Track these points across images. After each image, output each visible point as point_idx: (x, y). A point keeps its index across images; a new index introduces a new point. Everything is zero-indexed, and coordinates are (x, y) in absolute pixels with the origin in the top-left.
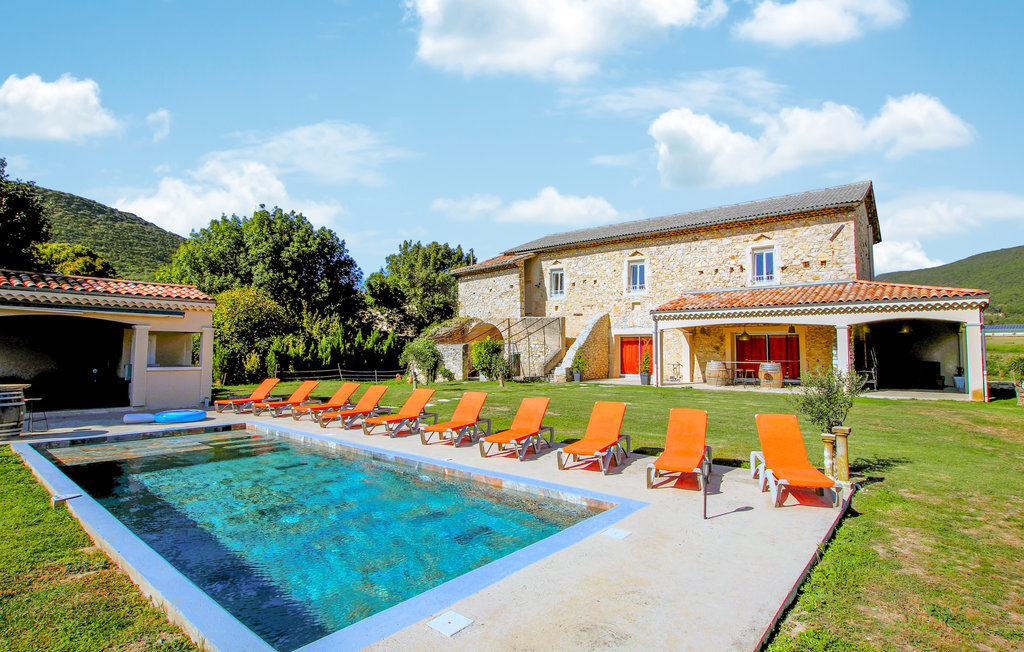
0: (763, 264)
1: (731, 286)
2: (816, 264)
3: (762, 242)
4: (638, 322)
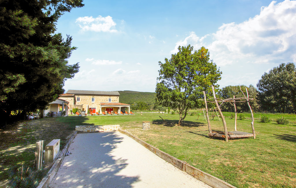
0: (110, 100)
1: (106, 102)
2: (115, 101)
3: (110, 98)
4: (93, 106)
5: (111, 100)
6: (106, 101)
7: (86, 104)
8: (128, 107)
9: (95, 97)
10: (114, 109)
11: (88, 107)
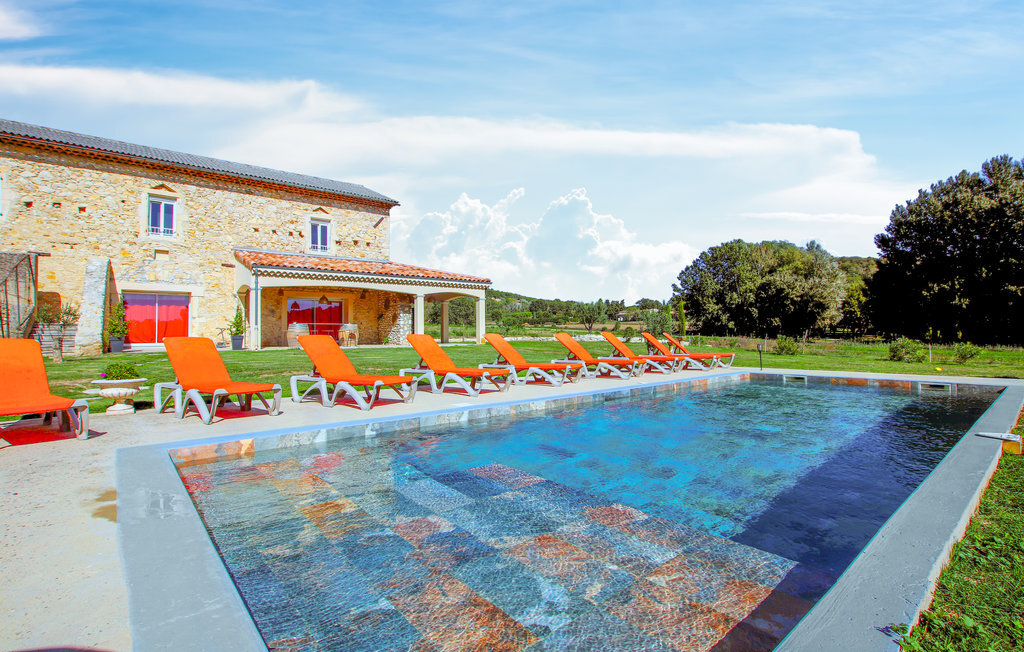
0: (319, 235)
1: (289, 250)
2: (362, 245)
3: (321, 215)
4: (164, 275)
5: (332, 237)
6: (286, 239)
7: (83, 251)
8: (477, 299)
9: (185, 197)
10: (357, 307)
11: (111, 278)
